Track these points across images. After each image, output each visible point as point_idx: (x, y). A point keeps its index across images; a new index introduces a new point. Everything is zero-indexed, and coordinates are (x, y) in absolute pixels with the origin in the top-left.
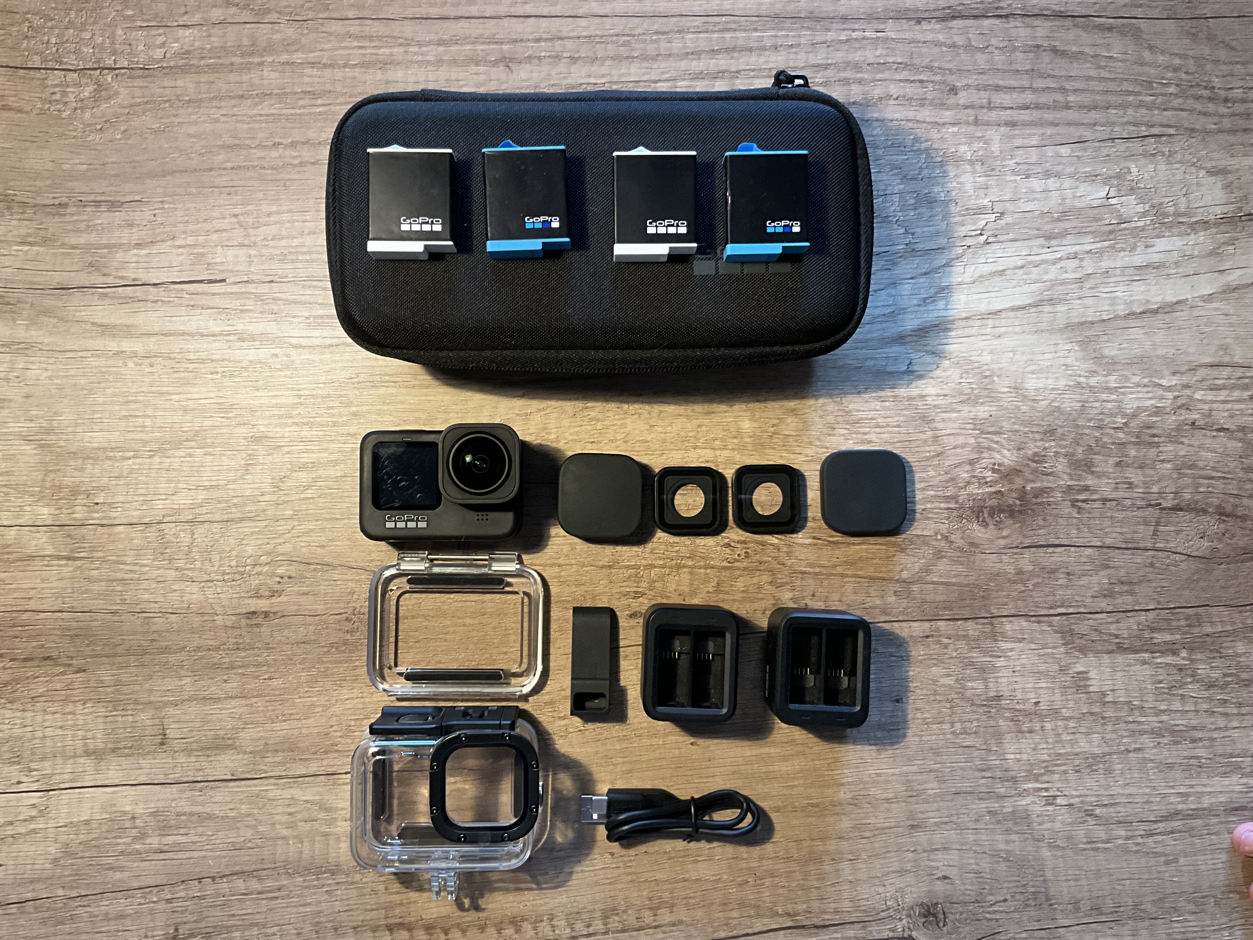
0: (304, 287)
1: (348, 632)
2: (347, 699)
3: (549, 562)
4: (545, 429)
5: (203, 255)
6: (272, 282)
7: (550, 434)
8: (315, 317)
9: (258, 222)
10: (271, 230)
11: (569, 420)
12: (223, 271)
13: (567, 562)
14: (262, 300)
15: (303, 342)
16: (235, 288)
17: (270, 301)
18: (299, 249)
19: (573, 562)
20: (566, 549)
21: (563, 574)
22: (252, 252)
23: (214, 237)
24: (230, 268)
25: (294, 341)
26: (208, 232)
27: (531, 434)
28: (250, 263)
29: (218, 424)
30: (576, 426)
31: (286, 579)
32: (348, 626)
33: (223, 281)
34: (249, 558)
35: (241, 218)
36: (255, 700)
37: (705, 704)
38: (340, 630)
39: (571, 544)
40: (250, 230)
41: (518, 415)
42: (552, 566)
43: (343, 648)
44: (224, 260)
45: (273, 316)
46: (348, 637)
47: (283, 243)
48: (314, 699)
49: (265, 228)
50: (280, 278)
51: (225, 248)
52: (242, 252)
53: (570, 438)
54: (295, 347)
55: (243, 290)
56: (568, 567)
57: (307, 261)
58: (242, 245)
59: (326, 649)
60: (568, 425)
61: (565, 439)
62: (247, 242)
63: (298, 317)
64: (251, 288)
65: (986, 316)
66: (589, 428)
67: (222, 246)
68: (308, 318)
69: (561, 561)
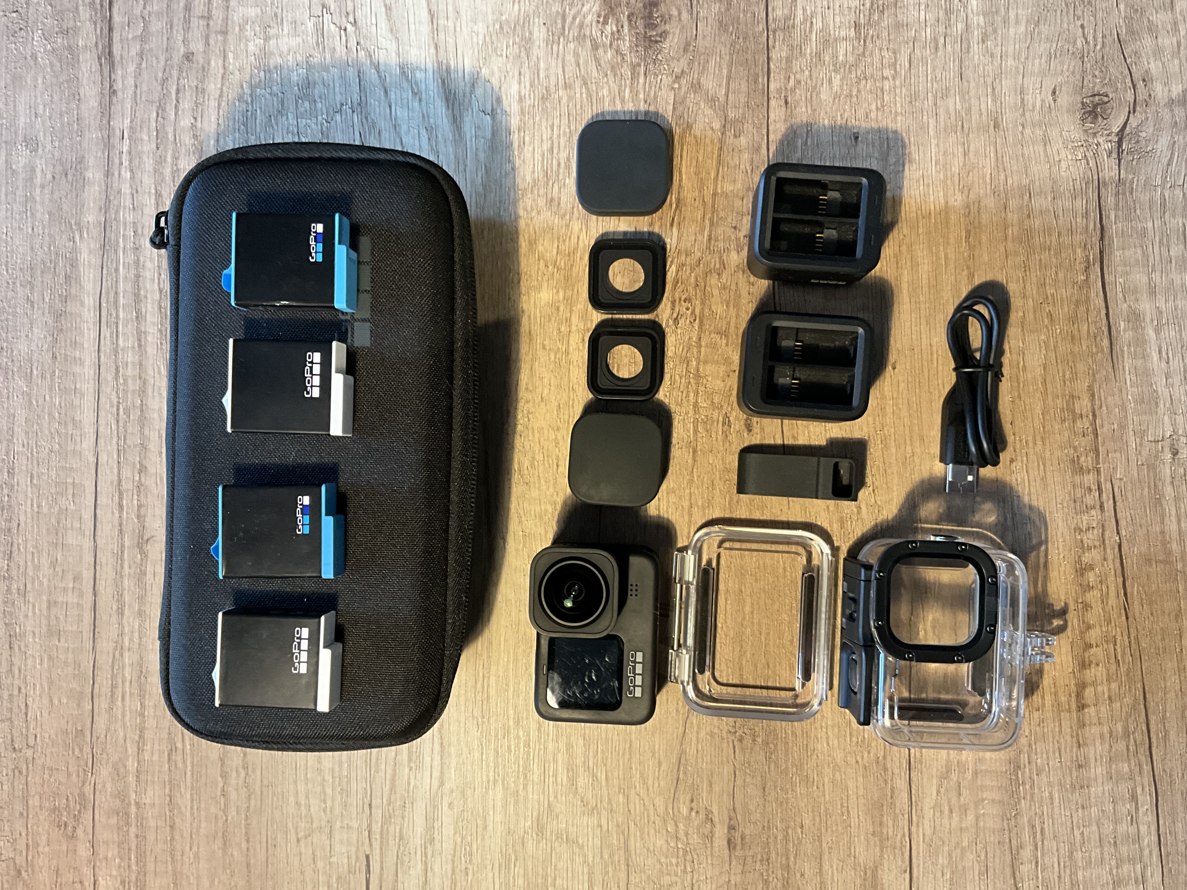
0: (377, 771)
1: (754, 740)
2: (828, 744)
3: (686, 518)
4: (541, 517)
5: (339, 878)
6: (370, 805)
7: (546, 511)
8: (410, 761)
9: (306, 816)
10: (314, 803)
11: (532, 489)
12: (357, 858)
13: (687, 498)
14: (390, 817)
15: (436, 774)
16: (376, 845)
17: (390, 808)
18: (337, 774)
19: (687, 491)
20: (673, 499)
21: (700, 503)
22: (338, 824)
23: (320, 864)
24: (354, 849)
25: (436, 784)
26: (316, 871)
27: (546, 532)
28: (349, 827)
29: (522, 871)
30: (540, 482)
31: (694, 805)
32: (748, 740)
33: (367, 857)
34: (668, 844)
35: (301, 835)
36: (824, 845)
37: (852, 352)
38: (752, 749)
39: (668, 493)
40: (315, 826)
41: (524, 546)
42: (690, 515)
43: (772, 746)
44: (346, 855)
45: (407, 805)
46: (759, 740)
47: (329, 791)
48: (826, 780)
49: (312, 810)
50: (366, 797)
51: (333, 853)
52: (337, 836)
53: (551, 490)
54: (442, 784)
55: (378, 837)
56: (693, 497)
57: (349, 766)
58: (331, 836)
59: (772, 766)
60: (537, 492)
61: (552, 495)
62: (327, 830)
63: (409, 779)
64: (376, 828)
65: (435, 26)
66: (541, 468)
67: (331, 857)
68: (411, 769)
69: (686, 504)
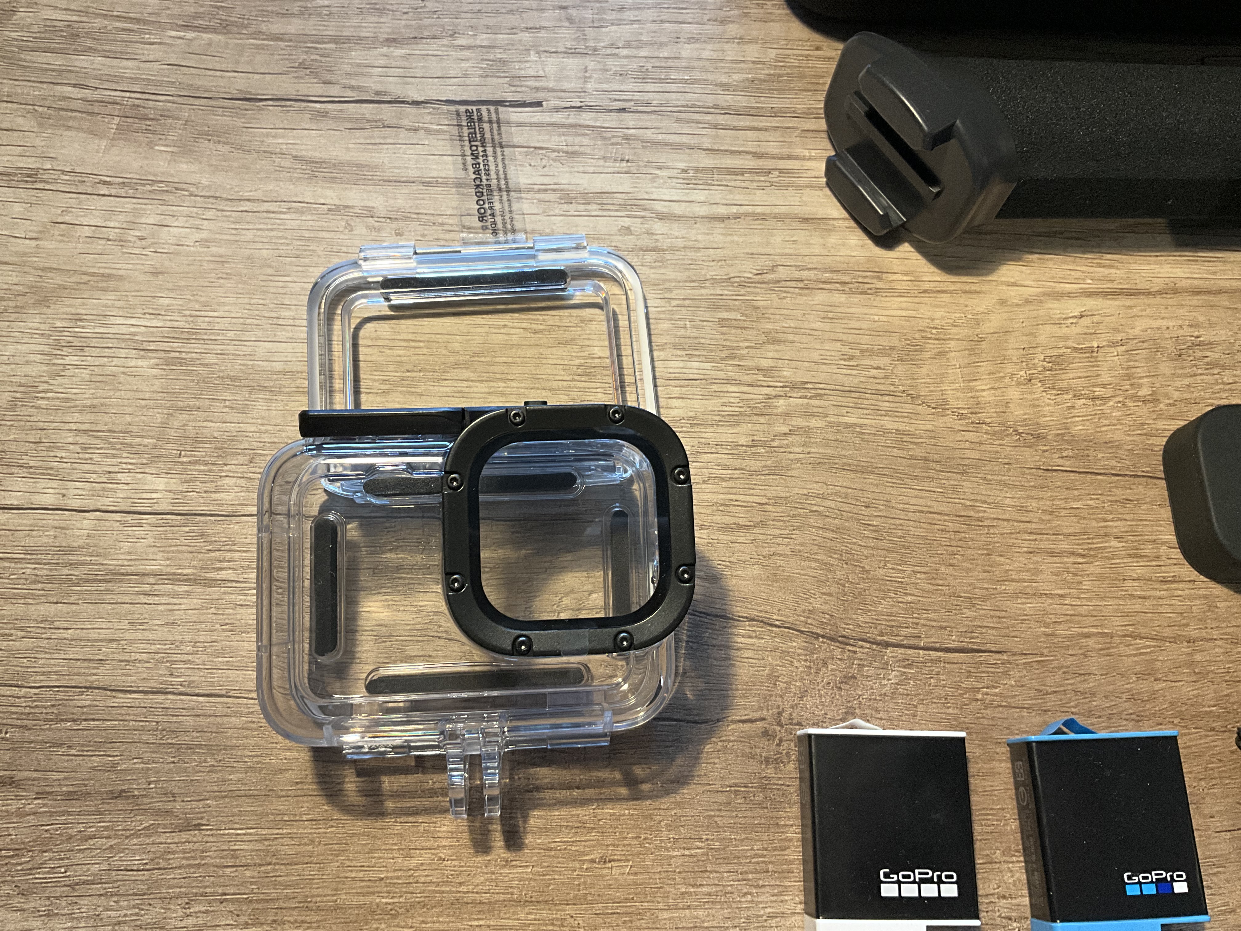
0: (678, 121)
1: (767, 761)
5: (503, 62)
6: (623, 110)
8: (697, 170)
9: (601, 20)
10: (625, 32)
12: (537, 89)
14: (605, 138)
15: (678, 209)
16: (558, 118)
17: (620, 140)
18: (670, 63)
22: (591, 64)
23: (526, 36)
24: (551, 85)
25: (659, 207)
26: (513, 30)
28: (586, 79)
29: (515, 339)
32: (766, 748)
33: (539, 104)
35: (573, 12)
38: (752, 756)
40: (588, 31)
43: (760, 797)
44: (541, 73)
45: (624, 164)
46: (770, 771)
47: (643, 53)
49: (613, 28)
50: (636, 105)
51: (543, 55)
52: (573, 63)
54: (661, 217)
55: (571, 121)
57: (686, 82)
58: (572, 53)
59: (722, 798)
62: (581, 47)
63: (668, 168)
64: (587, 118)
67: (538, 53)
68: (685, 171)
